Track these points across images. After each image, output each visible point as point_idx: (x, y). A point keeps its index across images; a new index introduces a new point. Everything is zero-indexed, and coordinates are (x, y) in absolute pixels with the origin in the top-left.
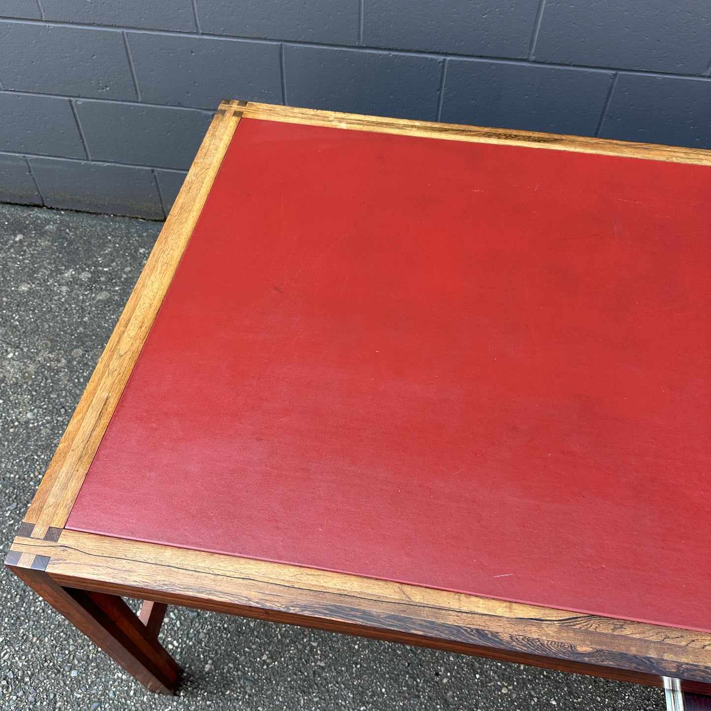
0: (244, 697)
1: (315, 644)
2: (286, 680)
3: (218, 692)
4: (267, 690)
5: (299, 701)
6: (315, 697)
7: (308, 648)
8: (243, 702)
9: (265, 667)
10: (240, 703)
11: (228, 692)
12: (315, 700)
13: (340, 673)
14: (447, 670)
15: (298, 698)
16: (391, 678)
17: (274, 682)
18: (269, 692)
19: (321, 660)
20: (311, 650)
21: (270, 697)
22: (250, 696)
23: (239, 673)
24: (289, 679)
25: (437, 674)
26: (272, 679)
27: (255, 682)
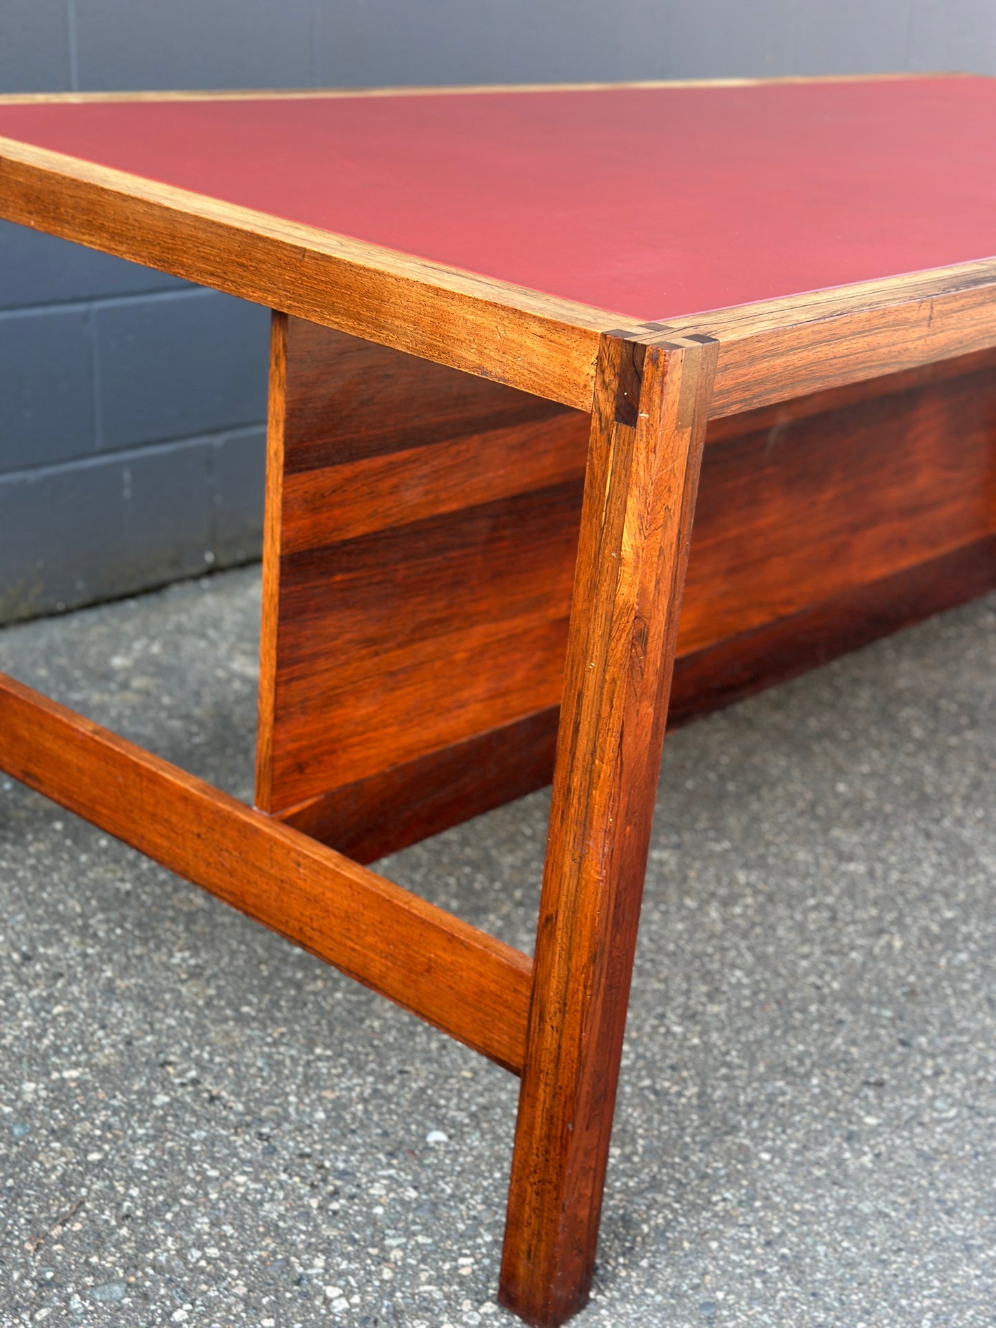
0: (674, 1211)
1: (647, 1082)
2: (686, 1144)
3: (634, 1241)
4: (686, 1174)
5: (741, 1146)
6: (749, 1123)
7: (647, 1093)
8: (684, 1216)
9: (636, 1159)
10: (682, 1219)
11: (645, 1228)
12: (755, 1124)
13: (726, 1078)
14: (821, 975)
15: (734, 1143)
16: (785, 1032)
17: (677, 1160)
18: (693, 1174)
19: (686, 1088)
20: (656, 1093)
21: (703, 1177)
22: (678, 1202)
23: (618, 1196)
24: (688, 1139)
25: (818, 988)
26: (669, 1160)
27: (655, 1185)
